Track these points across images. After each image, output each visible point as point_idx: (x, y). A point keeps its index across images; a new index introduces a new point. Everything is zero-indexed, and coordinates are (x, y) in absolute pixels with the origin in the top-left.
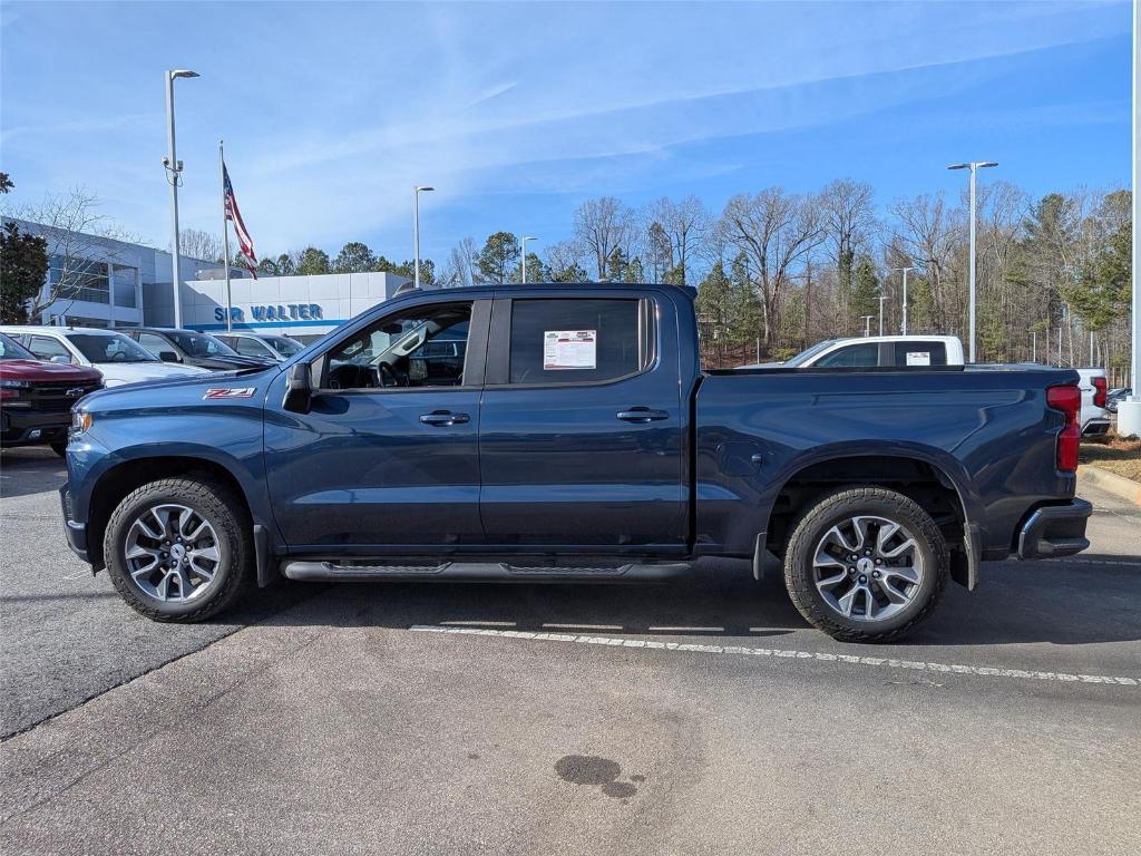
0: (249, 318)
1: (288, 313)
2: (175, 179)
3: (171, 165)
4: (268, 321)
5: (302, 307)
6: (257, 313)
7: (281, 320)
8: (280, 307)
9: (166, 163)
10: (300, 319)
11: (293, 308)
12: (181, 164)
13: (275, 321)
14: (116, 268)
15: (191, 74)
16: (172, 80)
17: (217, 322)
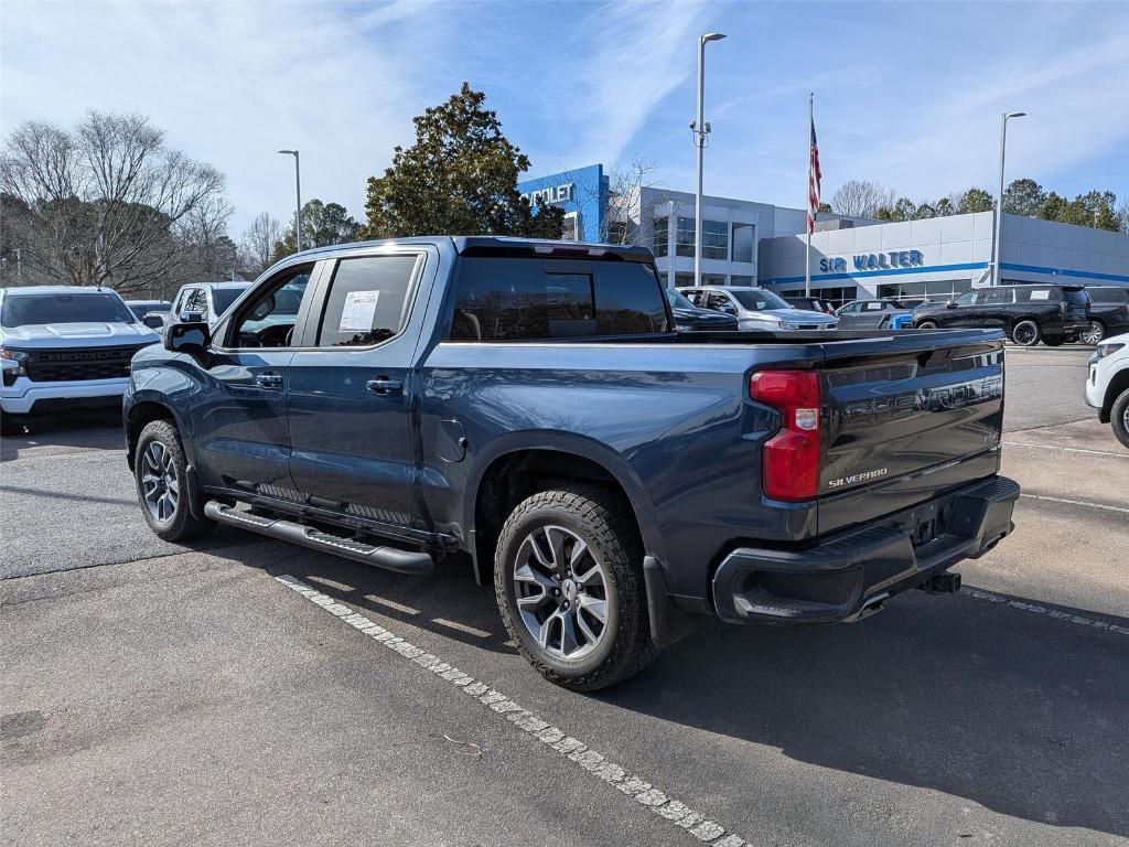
0: (851, 268)
1: (888, 262)
2: (702, 140)
3: (698, 128)
4: (869, 270)
5: (903, 254)
6: (858, 263)
7: (881, 269)
8: (882, 256)
9: (692, 126)
10: (900, 267)
11: (893, 255)
12: (708, 125)
13: (876, 269)
14: (736, 226)
15: (718, 37)
16: (703, 46)
17: (823, 273)
